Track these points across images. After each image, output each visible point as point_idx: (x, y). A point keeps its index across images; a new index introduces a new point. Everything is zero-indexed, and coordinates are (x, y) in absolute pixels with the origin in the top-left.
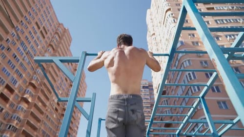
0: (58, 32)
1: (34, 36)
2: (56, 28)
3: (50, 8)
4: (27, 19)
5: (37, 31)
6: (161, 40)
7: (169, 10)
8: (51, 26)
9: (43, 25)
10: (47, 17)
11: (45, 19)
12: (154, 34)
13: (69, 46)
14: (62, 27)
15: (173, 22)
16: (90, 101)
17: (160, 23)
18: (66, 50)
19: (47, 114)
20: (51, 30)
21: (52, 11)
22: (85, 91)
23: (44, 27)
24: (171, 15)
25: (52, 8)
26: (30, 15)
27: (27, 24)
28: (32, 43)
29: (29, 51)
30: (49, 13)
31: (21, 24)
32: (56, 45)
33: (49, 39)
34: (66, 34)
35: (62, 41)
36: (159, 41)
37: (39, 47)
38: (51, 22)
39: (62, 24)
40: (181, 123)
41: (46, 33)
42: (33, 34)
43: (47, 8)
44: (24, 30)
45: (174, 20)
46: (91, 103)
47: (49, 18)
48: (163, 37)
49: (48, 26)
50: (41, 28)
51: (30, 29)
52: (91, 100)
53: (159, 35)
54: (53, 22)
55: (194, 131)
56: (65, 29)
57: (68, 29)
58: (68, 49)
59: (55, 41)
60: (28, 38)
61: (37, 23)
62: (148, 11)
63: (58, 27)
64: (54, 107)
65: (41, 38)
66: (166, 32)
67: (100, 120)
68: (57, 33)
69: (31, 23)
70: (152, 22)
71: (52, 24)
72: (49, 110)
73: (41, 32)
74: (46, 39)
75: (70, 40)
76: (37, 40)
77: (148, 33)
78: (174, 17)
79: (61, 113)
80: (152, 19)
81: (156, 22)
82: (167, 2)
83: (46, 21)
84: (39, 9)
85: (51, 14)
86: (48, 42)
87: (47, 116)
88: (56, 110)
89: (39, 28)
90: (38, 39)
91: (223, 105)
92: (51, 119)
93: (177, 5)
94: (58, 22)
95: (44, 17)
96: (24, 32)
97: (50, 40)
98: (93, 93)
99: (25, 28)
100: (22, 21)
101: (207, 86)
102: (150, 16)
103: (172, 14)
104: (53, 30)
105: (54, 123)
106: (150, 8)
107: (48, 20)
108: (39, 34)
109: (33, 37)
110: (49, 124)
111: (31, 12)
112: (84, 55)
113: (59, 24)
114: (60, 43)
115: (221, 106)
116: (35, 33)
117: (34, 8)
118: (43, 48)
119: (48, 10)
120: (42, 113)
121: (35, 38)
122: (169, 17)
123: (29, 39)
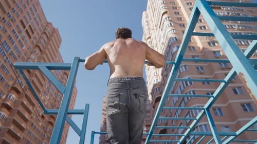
0: (46, 31)
1: (18, 35)
2: (43, 27)
3: (37, 5)
4: (10, 16)
5: (22, 30)
6: (157, 44)
7: (166, 13)
8: (38, 25)
9: (29, 24)
10: (34, 15)
11: (32, 17)
12: (150, 38)
13: (58, 47)
14: (51, 27)
15: (170, 25)
16: (82, 113)
17: (156, 26)
18: (55, 51)
19: (32, 121)
20: (38, 30)
21: (40, 9)
22: (76, 96)
23: (30, 26)
24: (167, 18)
25: (40, 6)
26: (14, 11)
27: (10, 21)
28: (16, 43)
29: (12, 52)
30: (36, 11)
31: (3, 21)
32: (43, 46)
33: (36, 39)
34: (55, 34)
35: (51, 42)
36: (155, 45)
37: (24, 48)
38: (38, 20)
39: (51, 24)
40: (182, 136)
41: (33, 33)
42: (17, 33)
43: (34, 5)
44: (7, 28)
45: (171, 24)
46: (83, 115)
47: (35, 16)
48: (159, 41)
49: (35, 24)
50: (27, 27)
51: (14, 27)
52: (84, 111)
53: (155, 39)
54: (41, 21)
55: (189, 139)
56: (54, 29)
57: (57, 29)
58: (57, 51)
59: (42, 41)
60: (11, 38)
61: (21, 21)
62: (144, 13)
63: (47, 26)
64: (40, 114)
65: (27, 38)
66: (162, 36)
67: (94, 133)
68: (44, 33)
69: (15, 20)
70: (148, 25)
71: (39, 23)
72: (34, 117)
73: (27, 31)
74: (32, 39)
75: (60, 41)
76: (21, 40)
77: (144, 36)
78: (170, 21)
79: (48, 120)
80: (147, 22)
81: (152, 25)
82: (163, 5)
83: (32, 19)
84: (24, 5)
85: (38, 11)
86: (35, 42)
87: (32, 124)
88: (43, 117)
89: (24, 27)
90: (23, 39)
91: (218, 111)
92: (37, 127)
93: (173, 8)
94: (46, 20)
95: (31, 15)
96: (6, 31)
97: (37, 41)
98: (86, 104)
99: (7, 26)
100: (4, 19)
101: (213, 97)
102: (146, 19)
103: (169, 17)
104: (40, 29)
105: (39, 131)
106: (146, 10)
107: (35, 19)
108: (24, 33)
109: (18, 37)
110: (34, 133)
111: (15, 9)
112: (77, 61)
113: (48, 23)
114: (48, 44)
115: (217, 113)
116: (20, 32)
117: (19, 4)
118: (28, 49)
119: (35, 7)
120: (26, 120)
121: (20, 38)
122: (165, 20)
123: (13, 38)
